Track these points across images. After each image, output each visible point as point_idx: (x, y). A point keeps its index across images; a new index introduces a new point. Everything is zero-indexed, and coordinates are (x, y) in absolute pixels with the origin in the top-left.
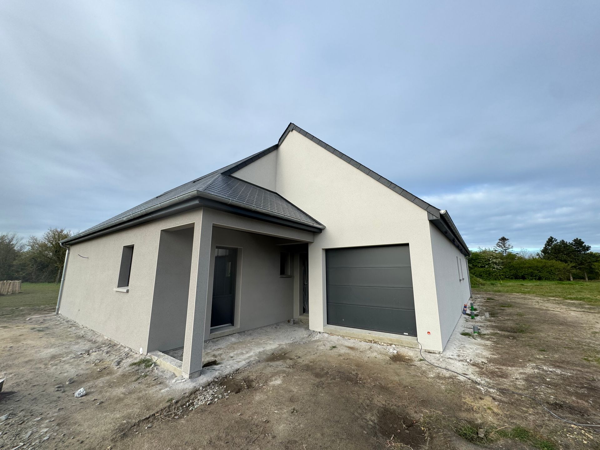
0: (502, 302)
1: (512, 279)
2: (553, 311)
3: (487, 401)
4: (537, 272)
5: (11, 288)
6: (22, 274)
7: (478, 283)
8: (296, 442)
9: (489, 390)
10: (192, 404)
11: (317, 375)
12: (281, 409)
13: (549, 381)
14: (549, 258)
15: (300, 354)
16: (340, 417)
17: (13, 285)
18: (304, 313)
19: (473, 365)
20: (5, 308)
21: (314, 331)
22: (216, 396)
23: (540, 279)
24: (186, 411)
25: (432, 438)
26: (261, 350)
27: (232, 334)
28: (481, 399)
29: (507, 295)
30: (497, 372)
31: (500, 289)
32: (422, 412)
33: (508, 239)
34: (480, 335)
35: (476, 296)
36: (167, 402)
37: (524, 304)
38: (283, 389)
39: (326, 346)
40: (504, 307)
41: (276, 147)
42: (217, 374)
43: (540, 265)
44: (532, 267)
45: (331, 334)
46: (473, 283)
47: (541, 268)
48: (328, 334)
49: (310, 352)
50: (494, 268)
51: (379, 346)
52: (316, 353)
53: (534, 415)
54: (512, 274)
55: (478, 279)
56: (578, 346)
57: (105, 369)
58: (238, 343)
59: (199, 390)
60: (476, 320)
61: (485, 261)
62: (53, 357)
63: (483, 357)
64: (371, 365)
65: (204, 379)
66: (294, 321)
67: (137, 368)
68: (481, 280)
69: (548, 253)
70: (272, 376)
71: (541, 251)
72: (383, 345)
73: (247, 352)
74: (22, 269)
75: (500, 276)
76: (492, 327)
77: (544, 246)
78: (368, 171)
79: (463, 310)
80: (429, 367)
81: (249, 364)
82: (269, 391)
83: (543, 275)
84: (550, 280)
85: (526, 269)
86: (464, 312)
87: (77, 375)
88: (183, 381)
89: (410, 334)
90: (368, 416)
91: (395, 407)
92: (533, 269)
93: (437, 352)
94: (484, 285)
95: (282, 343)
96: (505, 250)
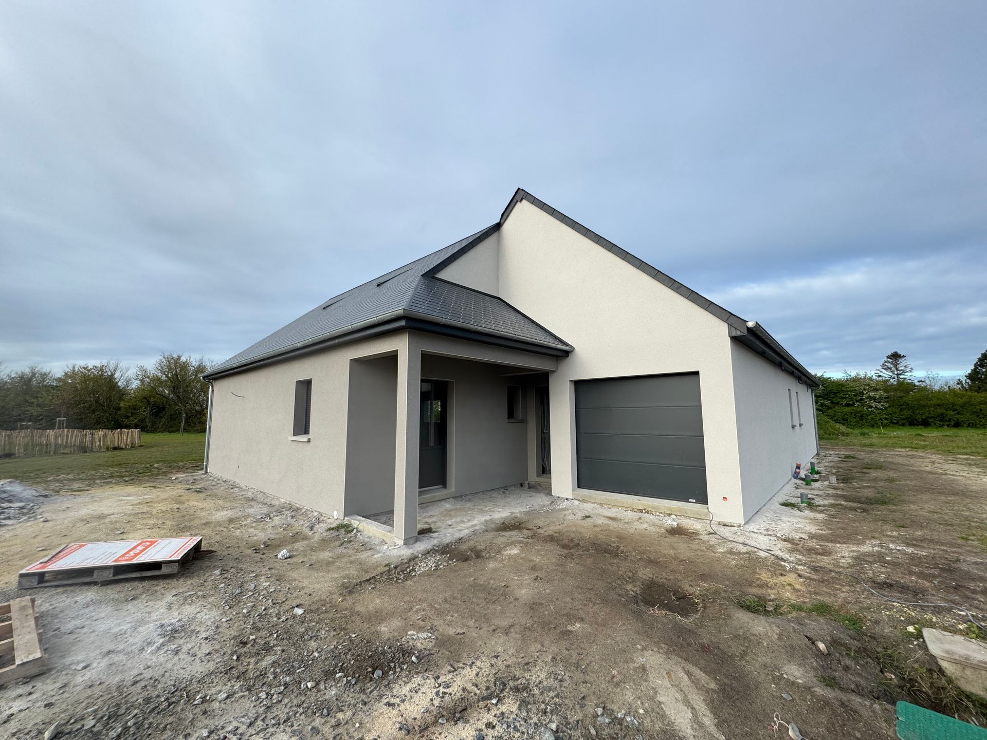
0: (869, 462)
1: (903, 425)
2: (953, 475)
3: (791, 578)
4: (952, 413)
5: (129, 440)
6: (133, 421)
7: (836, 432)
8: (542, 604)
9: (797, 567)
10: (414, 570)
11: (565, 547)
12: (521, 575)
13: (888, 560)
14: (980, 388)
15: (540, 524)
16: (594, 586)
17: (132, 435)
18: (544, 475)
19: (785, 540)
20: (137, 465)
21: (559, 497)
22: (439, 563)
23: (957, 425)
24: (408, 576)
25: (705, 608)
26: (488, 518)
27: (445, 499)
28: (782, 575)
29: (884, 451)
30: (817, 549)
31: (875, 441)
32: (699, 586)
33: (903, 356)
34: (811, 505)
35: (827, 452)
36: (385, 566)
37: (908, 465)
38: (522, 558)
39: (577, 515)
40: (869, 469)
41: (498, 227)
42: (435, 542)
43: (960, 401)
44: (943, 404)
45: (584, 501)
46: (827, 432)
47: (962, 407)
48: (579, 500)
49: (554, 522)
50: (871, 407)
51: (652, 517)
52: (562, 524)
53: (848, 592)
54: (904, 417)
55: (838, 425)
56: (963, 523)
57: (297, 534)
58: (454, 510)
59: (417, 557)
60: (813, 487)
61: (855, 396)
62: (231, 521)
63: (803, 532)
64: (638, 537)
65: (421, 546)
66: (529, 484)
67: (336, 533)
68: (843, 428)
69: (980, 379)
70: (507, 546)
71: (966, 376)
72: (658, 516)
73: (469, 521)
74: (133, 414)
75: (882, 420)
76: (836, 496)
77: (973, 368)
78: (638, 263)
79: (794, 471)
80: (720, 541)
81: (474, 533)
82: (505, 559)
83: (964, 419)
84: (978, 428)
85: (932, 409)
86: (796, 475)
87: (269, 539)
88: (396, 547)
89: (698, 502)
90: (629, 587)
91: (665, 581)
92: (945, 409)
93: (735, 525)
94: (847, 435)
95: (514, 511)
96: (897, 375)
